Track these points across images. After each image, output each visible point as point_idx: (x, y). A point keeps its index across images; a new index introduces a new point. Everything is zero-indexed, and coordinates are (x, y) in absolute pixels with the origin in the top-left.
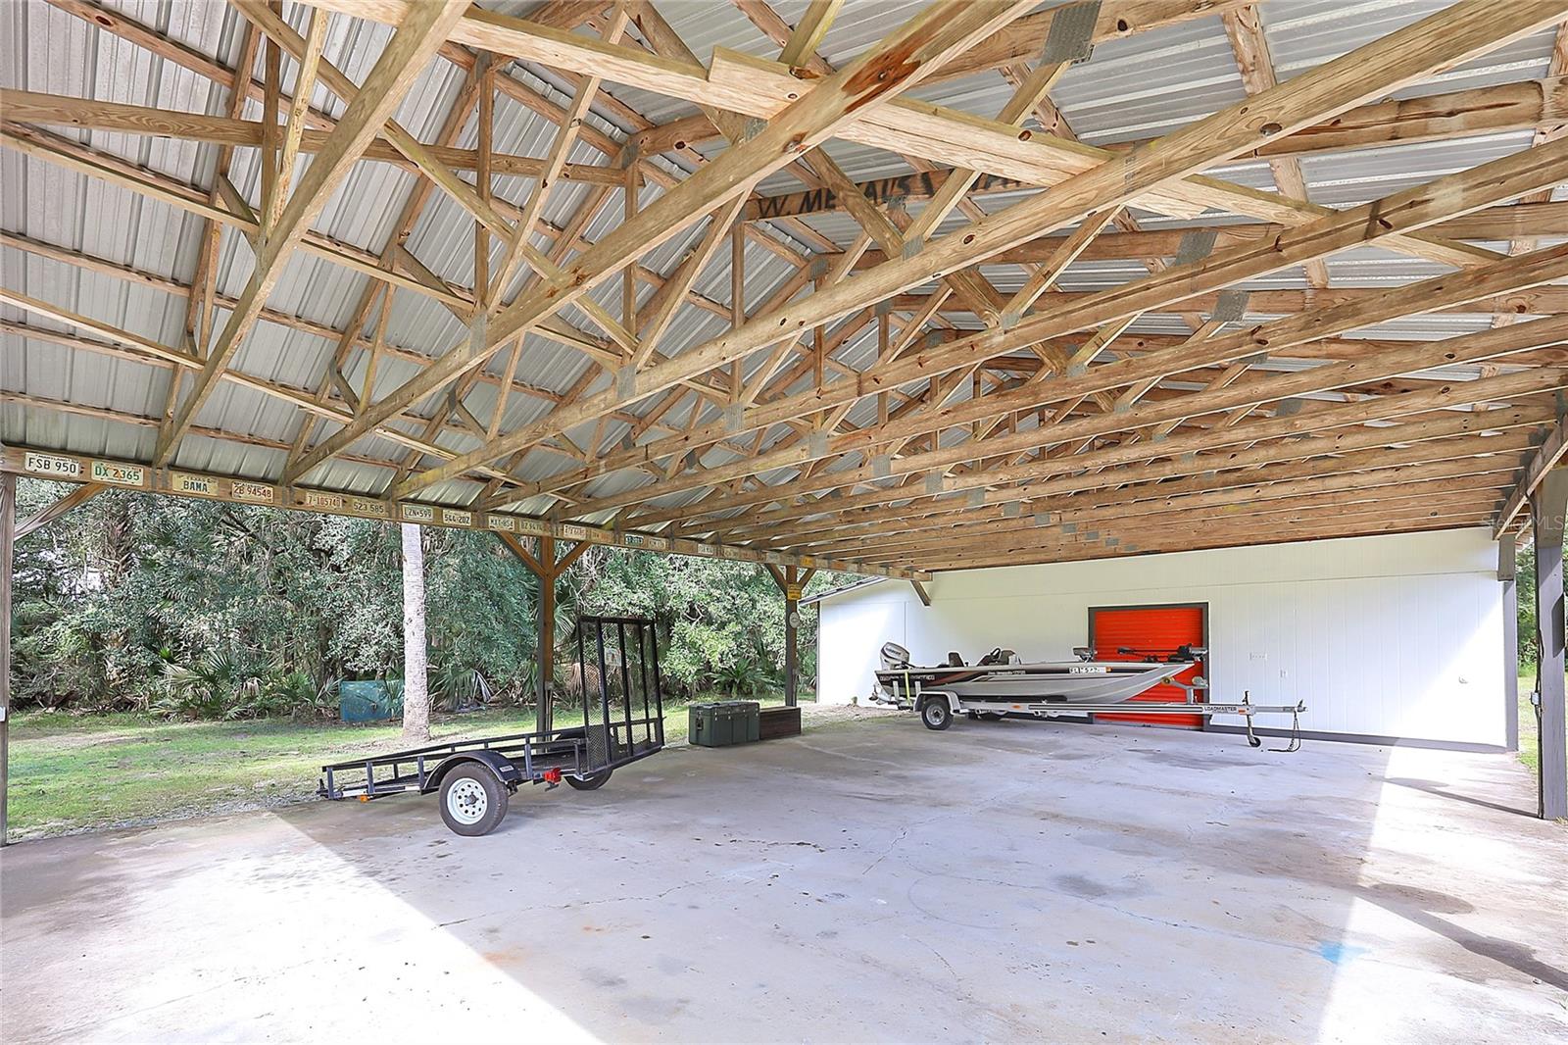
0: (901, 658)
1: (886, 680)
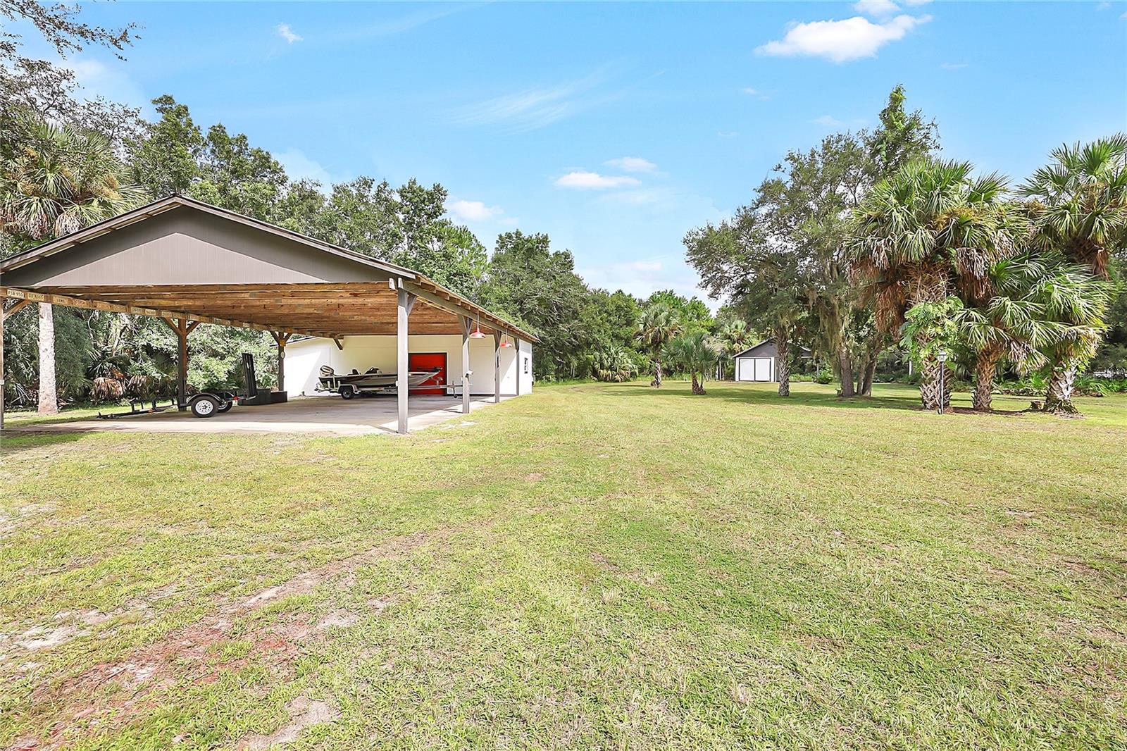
0: (331, 372)
1: (323, 381)
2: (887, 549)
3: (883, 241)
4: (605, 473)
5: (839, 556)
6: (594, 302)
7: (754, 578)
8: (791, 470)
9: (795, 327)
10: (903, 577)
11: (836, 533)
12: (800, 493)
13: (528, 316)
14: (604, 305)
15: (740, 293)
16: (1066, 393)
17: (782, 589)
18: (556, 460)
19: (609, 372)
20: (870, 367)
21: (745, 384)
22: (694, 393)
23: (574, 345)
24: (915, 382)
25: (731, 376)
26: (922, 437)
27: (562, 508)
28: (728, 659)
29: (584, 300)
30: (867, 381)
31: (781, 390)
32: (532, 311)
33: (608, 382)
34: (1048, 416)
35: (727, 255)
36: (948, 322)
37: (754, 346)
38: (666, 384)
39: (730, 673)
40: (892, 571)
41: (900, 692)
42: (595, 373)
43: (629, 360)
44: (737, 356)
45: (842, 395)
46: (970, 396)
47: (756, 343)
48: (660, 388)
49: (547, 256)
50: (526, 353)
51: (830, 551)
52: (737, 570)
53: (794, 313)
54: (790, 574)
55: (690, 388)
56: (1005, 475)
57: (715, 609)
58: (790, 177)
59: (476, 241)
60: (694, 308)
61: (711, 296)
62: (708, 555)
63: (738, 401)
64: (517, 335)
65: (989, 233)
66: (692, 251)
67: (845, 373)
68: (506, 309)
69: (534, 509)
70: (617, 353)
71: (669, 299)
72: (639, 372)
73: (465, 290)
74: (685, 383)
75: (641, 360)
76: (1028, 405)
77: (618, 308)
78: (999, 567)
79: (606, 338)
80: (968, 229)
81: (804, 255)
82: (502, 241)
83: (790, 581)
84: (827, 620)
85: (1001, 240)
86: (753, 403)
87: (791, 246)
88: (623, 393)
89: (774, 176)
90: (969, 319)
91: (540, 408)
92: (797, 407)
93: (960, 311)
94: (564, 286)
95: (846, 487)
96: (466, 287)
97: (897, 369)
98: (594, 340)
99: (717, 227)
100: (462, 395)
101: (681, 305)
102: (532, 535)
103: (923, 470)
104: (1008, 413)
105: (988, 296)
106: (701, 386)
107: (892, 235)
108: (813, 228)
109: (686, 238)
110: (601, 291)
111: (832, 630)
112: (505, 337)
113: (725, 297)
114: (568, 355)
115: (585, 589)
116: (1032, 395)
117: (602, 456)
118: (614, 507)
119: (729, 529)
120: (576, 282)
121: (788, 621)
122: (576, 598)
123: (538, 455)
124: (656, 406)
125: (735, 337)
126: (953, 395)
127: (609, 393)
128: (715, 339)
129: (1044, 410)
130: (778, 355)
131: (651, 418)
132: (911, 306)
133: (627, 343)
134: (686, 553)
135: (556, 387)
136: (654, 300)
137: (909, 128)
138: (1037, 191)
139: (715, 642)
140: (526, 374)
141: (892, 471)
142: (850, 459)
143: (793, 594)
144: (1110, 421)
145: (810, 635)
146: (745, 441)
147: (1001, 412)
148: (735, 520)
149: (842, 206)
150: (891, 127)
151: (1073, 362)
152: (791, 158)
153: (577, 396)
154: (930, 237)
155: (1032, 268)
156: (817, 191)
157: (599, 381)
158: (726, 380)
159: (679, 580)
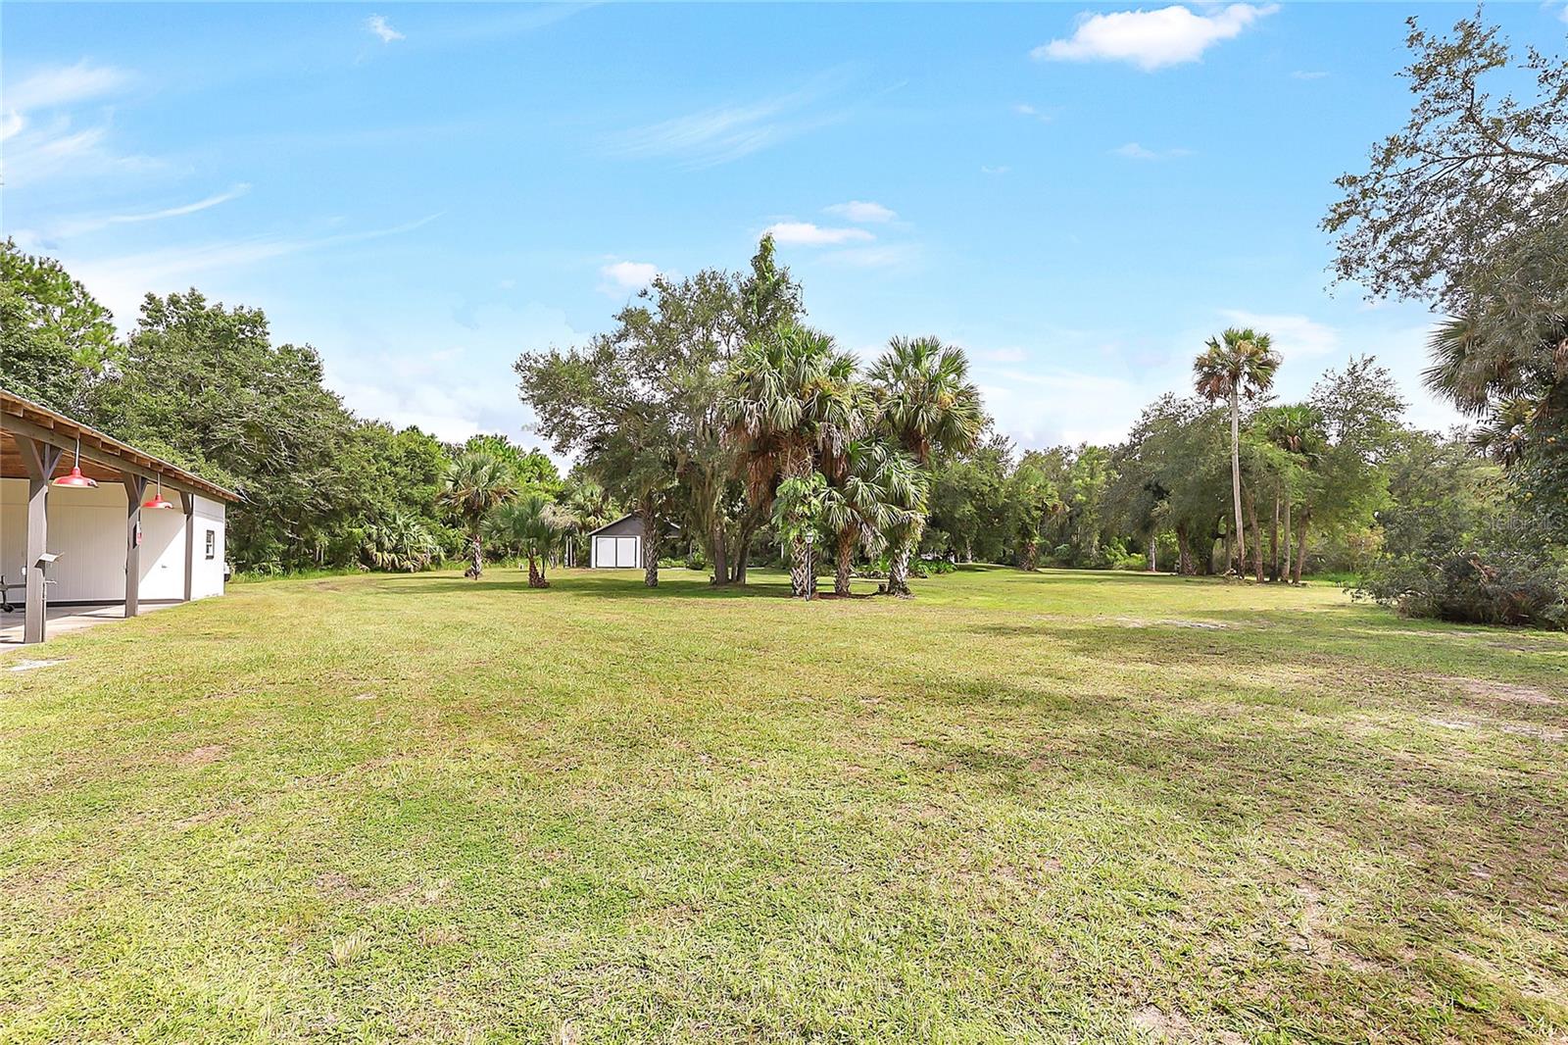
2: (755, 766)
3: (755, 405)
4: (364, 725)
5: (704, 788)
6: (366, 441)
7: (597, 846)
8: (654, 683)
9: (664, 498)
10: (770, 797)
11: (703, 757)
12: (663, 712)
13: (220, 454)
14: (383, 447)
15: (596, 448)
16: (903, 574)
17: (632, 851)
18: (262, 714)
19: (393, 555)
20: (744, 548)
21: (603, 572)
22: (531, 586)
23: (322, 511)
24: (786, 566)
25: (584, 561)
26: (791, 627)
27: (264, 804)
28: (551, 987)
29: (344, 436)
30: (740, 565)
31: (647, 579)
32: (230, 445)
33: (391, 572)
34: (891, 598)
35: (579, 395)
36: (815, 501)
37: (615, 521)
38: (490, 573)
39: (552, 1008)
40: (759, 793)
41: (762, 947)
42: (366, 559)
43: (429, 538)
44: (594, 534)
45: (715, 583)
46: (831, 580)
47: (619, 516)
48: (479, 580)
49: (264, 348)
50: (210, 521)
51: (693, 783)
52: (575, 840)
53: (663, 481)
54: (646, 826)
55: (525, 578)
56: (859, 661)
57: (536, 912)
58: (659, 309)
59: (85, 295)
60: (535, 464)
61: (557, 449)
62: (532, 828)
63: (592, 595)
64: (187, 489)
65: (846, 410)
66: (528, 385)
67: (718, 556)
68: (164, 437)
69: (194, 818)
70: (407, 526)
71: (496, 449)
72: (447, 557)
73: (51, 391)
74: (517, 570)
75: (449, 538)
76: (876, 588)
77: (410, 454)
78: (854, 763)
79: (388, 501)
80: (829, 404)
81: (674, 409)
82: (153, 307)
83: (644, 837)
84: (686, 879)
85: (855, 419)
86: (612, 597)
87: (660, 397)
88: (415, 590)
89: (638, 304)
90: (831, 499)
91: (237, 623)
92: (665, 599)
93: (824, 491)
94: (304, 407)
95: (716, 696)
96: (55, 385)
97: (770, 552)
98: (363, 503)
99: (564, 356)
100: (23, 605)
101: (515, 458)
102: (181, 874)
103: (792, 665)
104: (863, 596)
105: (844, 476)
106: (543, 576)
107: (764, 400)
108: (684, 378)
109: (519, 362)
110: (378, 424)
111: (692, 890)
112: (152, 489)
113: (577, 452)
114: (311, 527)
115: (294, 950)
116: (879, 578)
117: (362, 697)
118: (375, 784)
119: (567, 781)
120: (328, 403)
121: (640, 895)
122: (271, 975)
123: (220, 711)
124: (470, 608)
125: (591, 507)
126: (820, 579)
127: (389, 590)
128: (563, 510)
129: (888, 593)
130: (644, 534)
131: (460, 626)
132: (781, 481)
133: (426, 510)
134: (497, 833)
135: (282, 582)
136: (471, 446)
137: (777, 284)
138: (882, 376)
139: (533, 966)
140: (209, 561)
141: (762, 669)
142: (722, 661)
143: (647, 854)
144: (931, 601)
145: (665, 908)
146: (598, 649)
147: (857, 596)
148: (576, 766)
149: (714, 356)
150: (762, 277)
151: (908, 544)
152: (658, 284)
153: (328, 597)
154: (798, 406)
155: (878, 452)
156: (688, 331)
157: (372, 571)
158: (578, 566)
159: (483, 881)
